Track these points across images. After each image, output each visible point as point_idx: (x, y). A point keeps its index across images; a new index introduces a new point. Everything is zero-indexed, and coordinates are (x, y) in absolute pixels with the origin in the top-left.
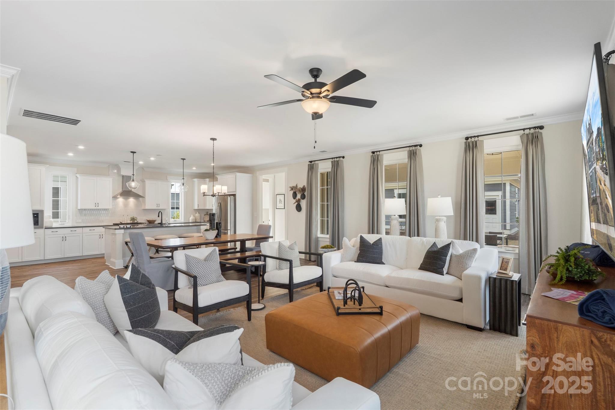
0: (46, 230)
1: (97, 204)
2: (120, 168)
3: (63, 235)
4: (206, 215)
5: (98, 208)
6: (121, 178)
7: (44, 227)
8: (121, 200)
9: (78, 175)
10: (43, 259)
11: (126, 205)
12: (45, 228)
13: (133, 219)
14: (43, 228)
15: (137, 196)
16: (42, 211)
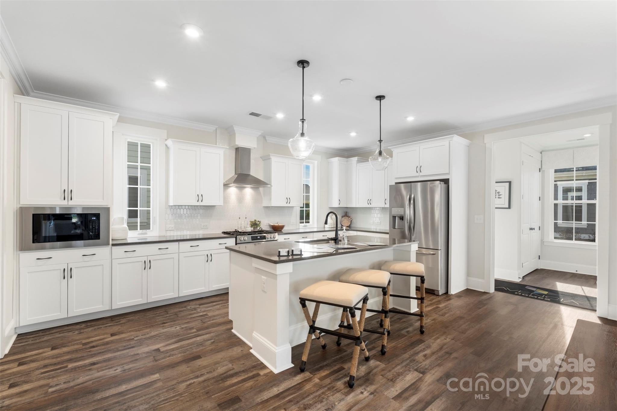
0: (114, 248)
1: (200, 197)
2: (234, 134)
3: (145, 259)
4: (344, 216)
5: (202, 204)
6: (233, 153)
7: (111, 242)
8: (233, 190)
9: (169, 142)
10: (108, 309)
11: (240, 199)
12: (113, 245)
13: (254, 224)
14: (108, 244)
15: (257, 183)
16: (107, 210)
